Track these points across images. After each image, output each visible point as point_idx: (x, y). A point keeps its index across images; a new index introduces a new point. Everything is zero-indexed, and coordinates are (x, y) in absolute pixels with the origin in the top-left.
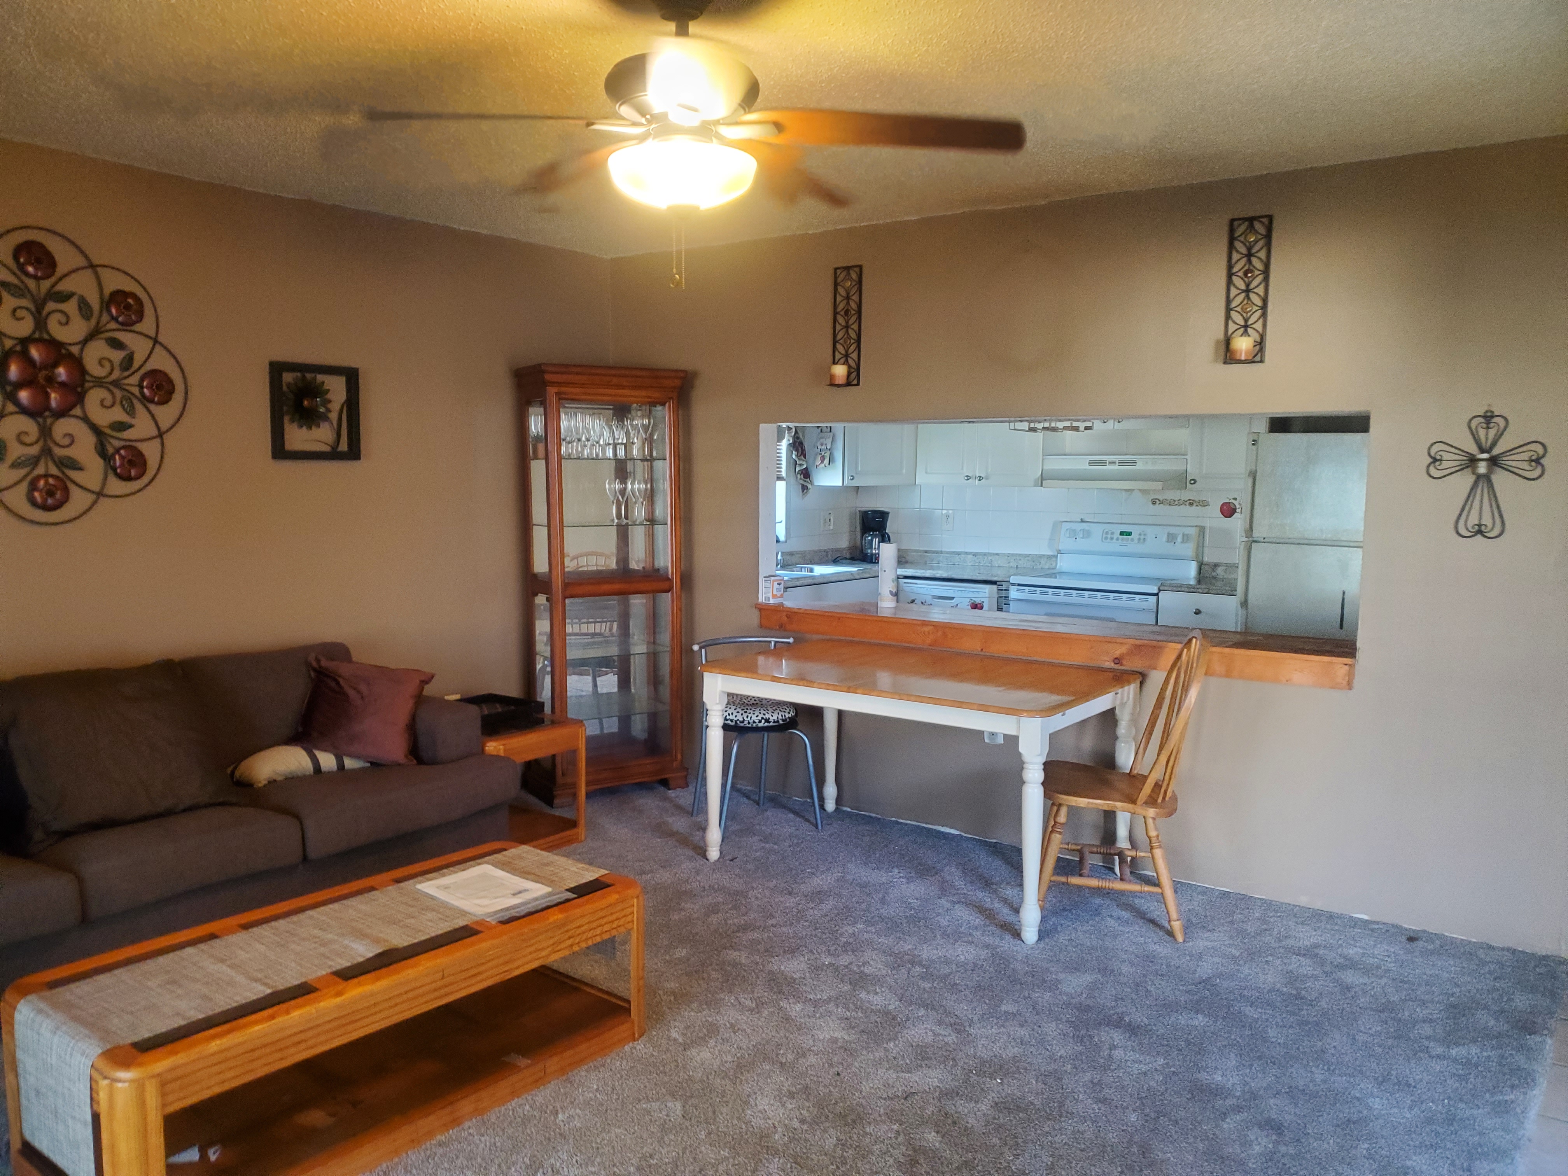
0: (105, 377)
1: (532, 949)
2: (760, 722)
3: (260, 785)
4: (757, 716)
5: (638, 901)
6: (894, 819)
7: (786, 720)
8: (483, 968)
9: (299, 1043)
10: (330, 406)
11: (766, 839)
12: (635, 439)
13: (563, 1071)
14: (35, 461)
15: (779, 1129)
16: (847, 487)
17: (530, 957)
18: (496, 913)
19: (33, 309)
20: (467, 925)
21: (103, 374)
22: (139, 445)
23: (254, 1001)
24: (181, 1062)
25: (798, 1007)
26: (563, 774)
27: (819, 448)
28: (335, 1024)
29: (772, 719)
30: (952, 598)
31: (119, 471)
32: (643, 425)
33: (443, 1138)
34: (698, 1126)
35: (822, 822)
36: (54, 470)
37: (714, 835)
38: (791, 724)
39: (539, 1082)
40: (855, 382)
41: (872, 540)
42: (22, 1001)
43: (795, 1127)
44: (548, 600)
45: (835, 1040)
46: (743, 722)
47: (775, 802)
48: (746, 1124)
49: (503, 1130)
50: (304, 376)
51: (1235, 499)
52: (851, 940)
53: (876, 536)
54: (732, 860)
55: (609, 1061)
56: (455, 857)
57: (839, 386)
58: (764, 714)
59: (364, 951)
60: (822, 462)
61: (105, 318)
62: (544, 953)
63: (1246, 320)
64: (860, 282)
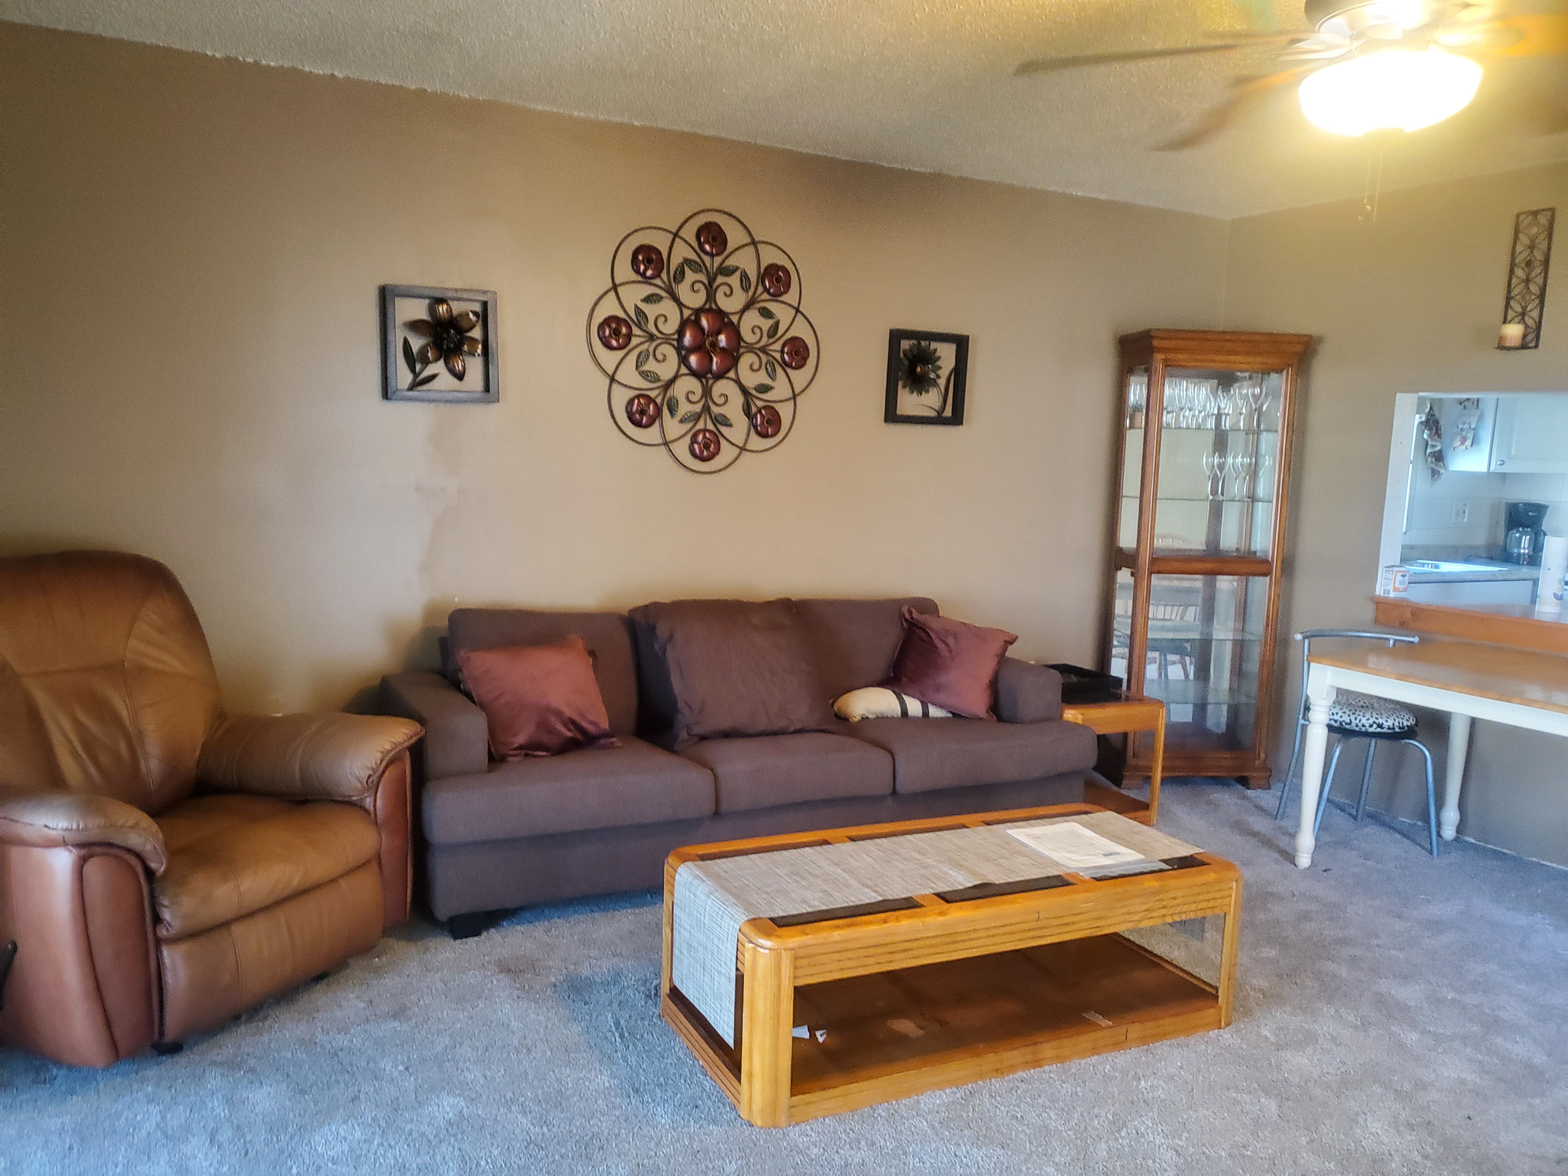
0: (755, 344)
1: (1126, 910)
2: (1371, 726)
3: (855, 720)
4: (1368, 719)
5: (1237, 885)
6: (1535, 859)
7: (1403, 728)
8: (1077, 918)
9: (906, 950)
10: (940, 372)
11: (1366, 856)
12: (1244, 409)
13: (1144, 1040)
14: (697, 417)
15: (1397, 1159)
16: (1494, 473)
17: (1122, 918)
18: (1088, 869)
19: (706, 282)
20: (1060, 876)
21: (753, 341)
22: (775, 406)
23: (867, 904)
24: (811, 942)
25: (1414, 1036)
26: (1135, 756)
27: (1460, 427)
28: (939, 940)
29: (1386, 725)
31: (759, 428)
32: (1254, 395)
33: (1024, 1075)
34: (1297, 1131)
35: (1438, 850)
36: (710, 426)
37: (1306, 842)
38: (1409, 733)
39: (1119, 1045)
40: (1533, 344)
41: (1521, 538)
42: (682, 866)
43: (1417, 1160)
44: (1132, 574)
45: (1464, 1082)
46: (1350, 724)
47: (1375, 818)
48: (1355, 1142)
49: (1084, 1082)
50: (919, 343)
52: (1481, 980)
53: (1526, 534)
54: (1325, 871)
55: (1193, 1042)
56: (1041, 811)
57: (1509, 349)
58: (1377, 719)
59: (963, 881)
60: (1463, 443)
61: (760, 289)
62: (1136, 917)
64: (1551, 228)
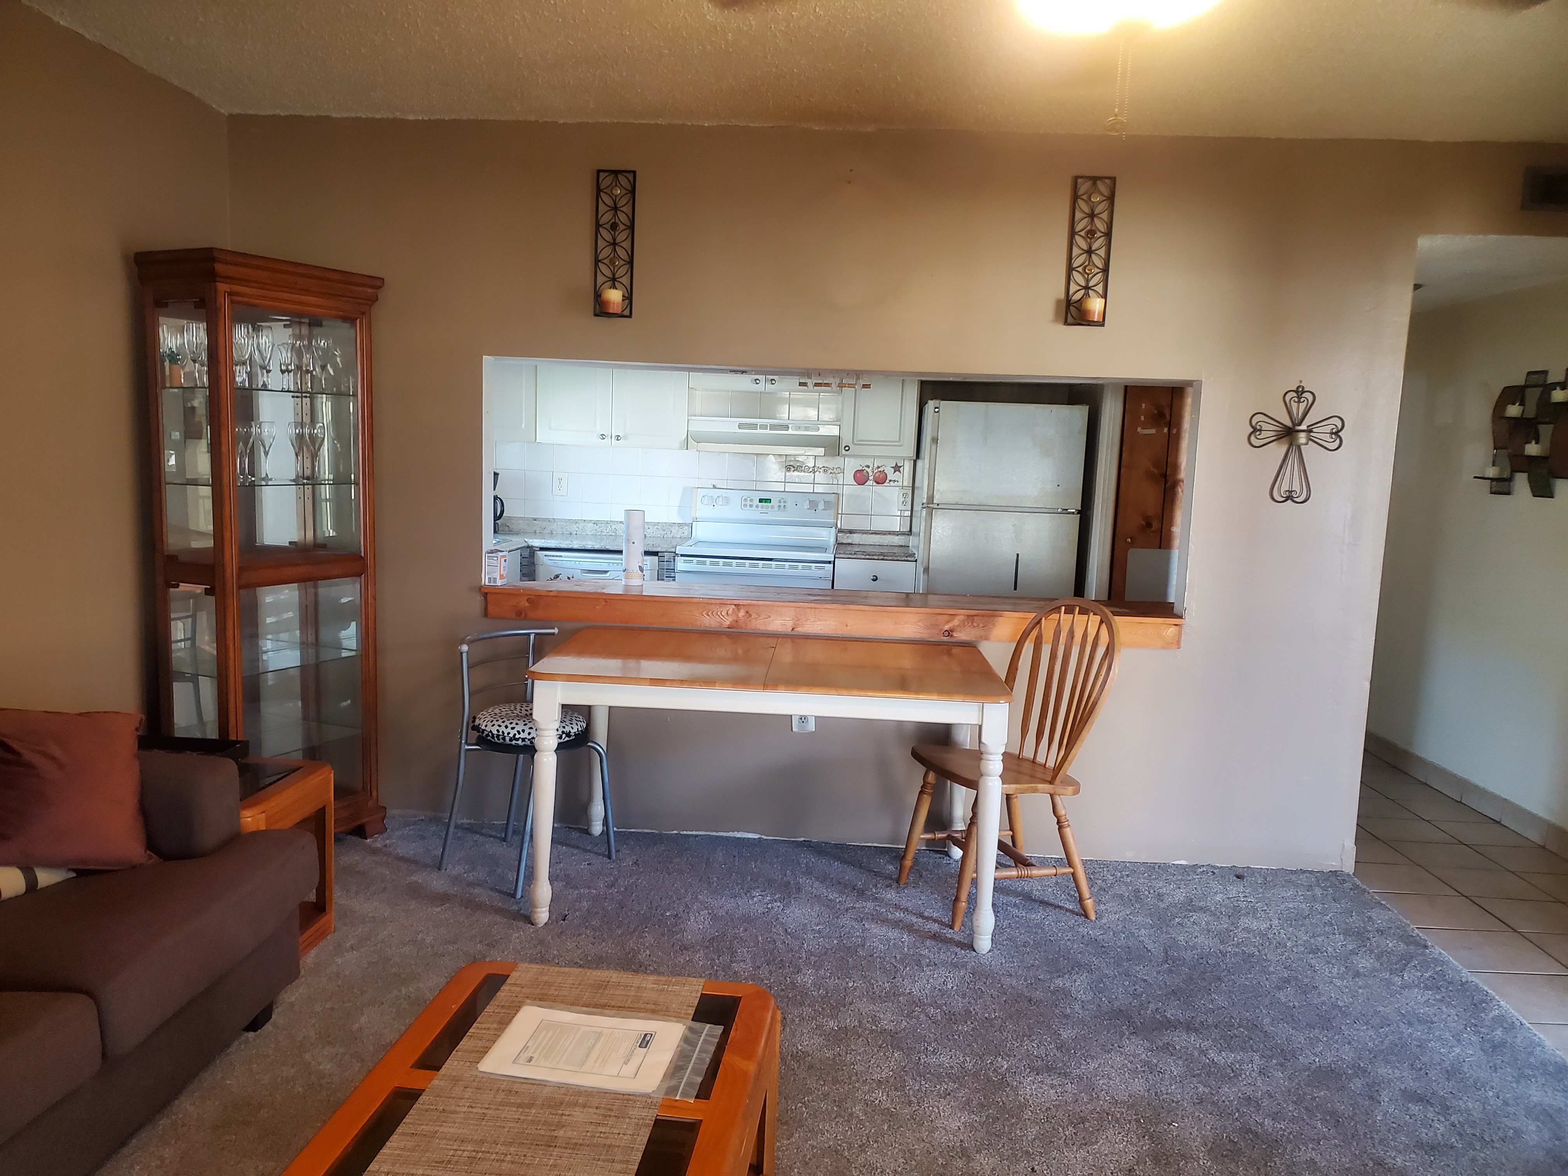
6: (676, 832)
30: (606, 572)
35: (614, 850)
37: (544, 891)
40: (627, 313)
44: (210, 592)
51: (868, 467)
54: (564, 919)
57: (610, 316)
63: (1088, 281)
64: (633, 192)
